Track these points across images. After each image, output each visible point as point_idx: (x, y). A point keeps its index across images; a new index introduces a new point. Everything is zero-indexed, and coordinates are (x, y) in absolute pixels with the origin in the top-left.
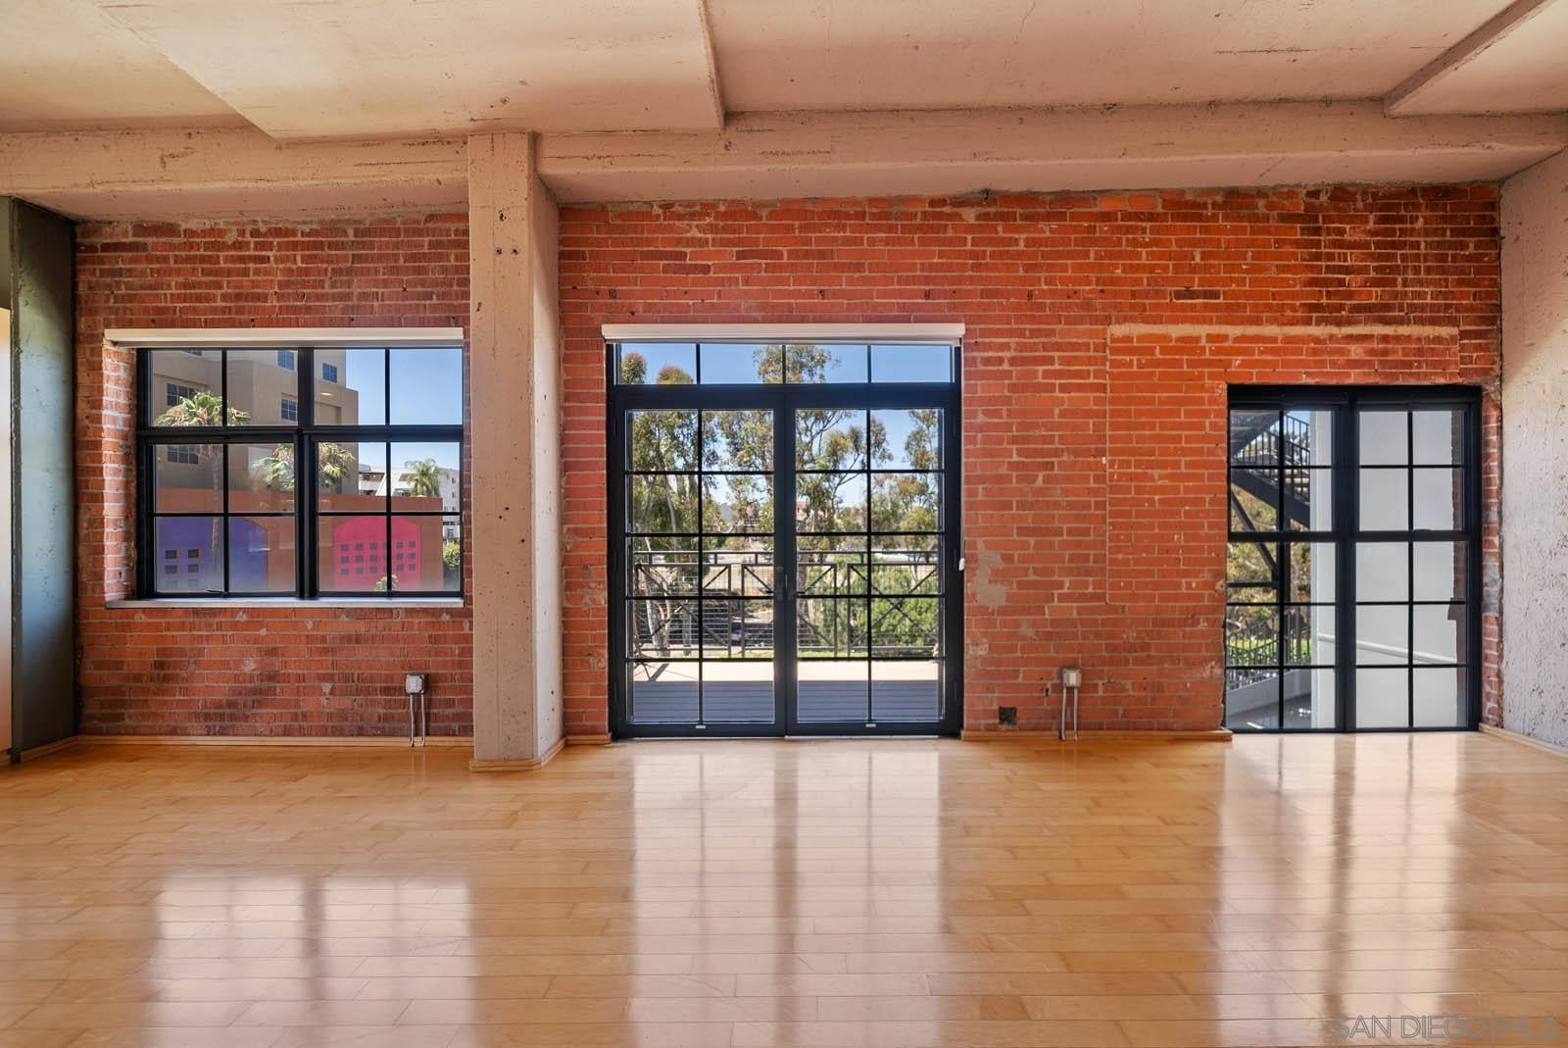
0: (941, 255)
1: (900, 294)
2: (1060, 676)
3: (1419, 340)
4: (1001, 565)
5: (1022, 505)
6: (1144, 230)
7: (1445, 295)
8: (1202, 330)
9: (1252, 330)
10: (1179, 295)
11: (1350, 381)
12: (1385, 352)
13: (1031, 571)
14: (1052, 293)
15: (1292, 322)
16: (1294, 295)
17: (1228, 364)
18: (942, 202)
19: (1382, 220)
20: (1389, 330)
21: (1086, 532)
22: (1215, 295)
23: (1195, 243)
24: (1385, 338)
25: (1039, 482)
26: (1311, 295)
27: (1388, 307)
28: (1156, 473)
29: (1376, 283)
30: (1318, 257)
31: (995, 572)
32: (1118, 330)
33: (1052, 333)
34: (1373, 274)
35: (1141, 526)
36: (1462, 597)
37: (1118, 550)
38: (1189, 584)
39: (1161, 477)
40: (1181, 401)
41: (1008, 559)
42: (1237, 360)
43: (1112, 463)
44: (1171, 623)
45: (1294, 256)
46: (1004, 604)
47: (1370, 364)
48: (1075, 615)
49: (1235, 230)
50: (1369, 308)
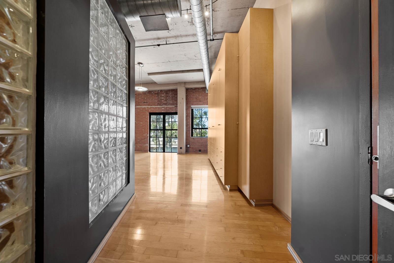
3: (170, 107)
7: (173, 102)
8: (146, 107)
9: (151, 106)
10: (144, 103)
12: (166, 109)
15: (156, 105)
17: (149, 110)
19: (166, 94)
22: (147, 103)
23: (146, 97)
24: (166, 107)
26: (158, 102)
27: (167, 104)
28: (141, 122)
29: (165, 101)
30: (159, 98)
32: (137, 107)
34: (165, 100)
35: (139, 128)
37: (137, 131)
38: (144, 135)
40: (144, 115)
44: (142, 139)
45: (156, 98)
47: (165, 110)
49: (149, 95)
50: (164, 104)
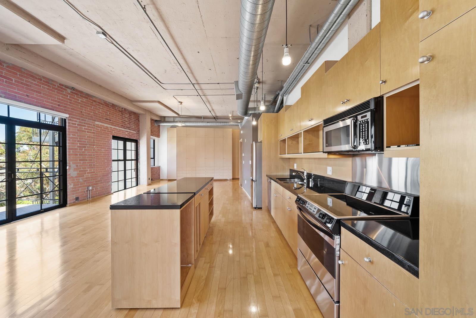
0: (62, 97)
1: (52, 103)
2: (88, 188)
3: (133, 133)
4: (76, 167)
5: (80, 155)
6: (101, 106)
7: (135, 127)
8: (109, 126)
9: (115, 127)
10: (106, 119)
11: (126, 137)
12: (129, 134)
13: (82, 168)
14: (86, 113)
15: (120, 127)
16: (120, 123)
17: (112, 132)
18: (63, 85)
19: (129, 115)
20: (130, 131)
21: (91, 160)
22: (111, 120)
23: (108, 111)
25: (83, 150)
26: (122, 124)
27: (130, 128)
29: (129, 124)
30: (122, 118)
31: (75, 169)
32: (97, 123)
33: (85, 121)
34: (128, 122)
35: (100, 159)
36: (136, 168)
37: (97, 163)
38: (107, 169)
39: (103, 150)
40: (106, 137)
41: (77, 166)
42: (113, 132)
43: (96, 147)
44: (105, 176)
45: (120, 117)
46: (76, 175)
48: (90, 176)
49: (113, 110)
50: (128, 127)
